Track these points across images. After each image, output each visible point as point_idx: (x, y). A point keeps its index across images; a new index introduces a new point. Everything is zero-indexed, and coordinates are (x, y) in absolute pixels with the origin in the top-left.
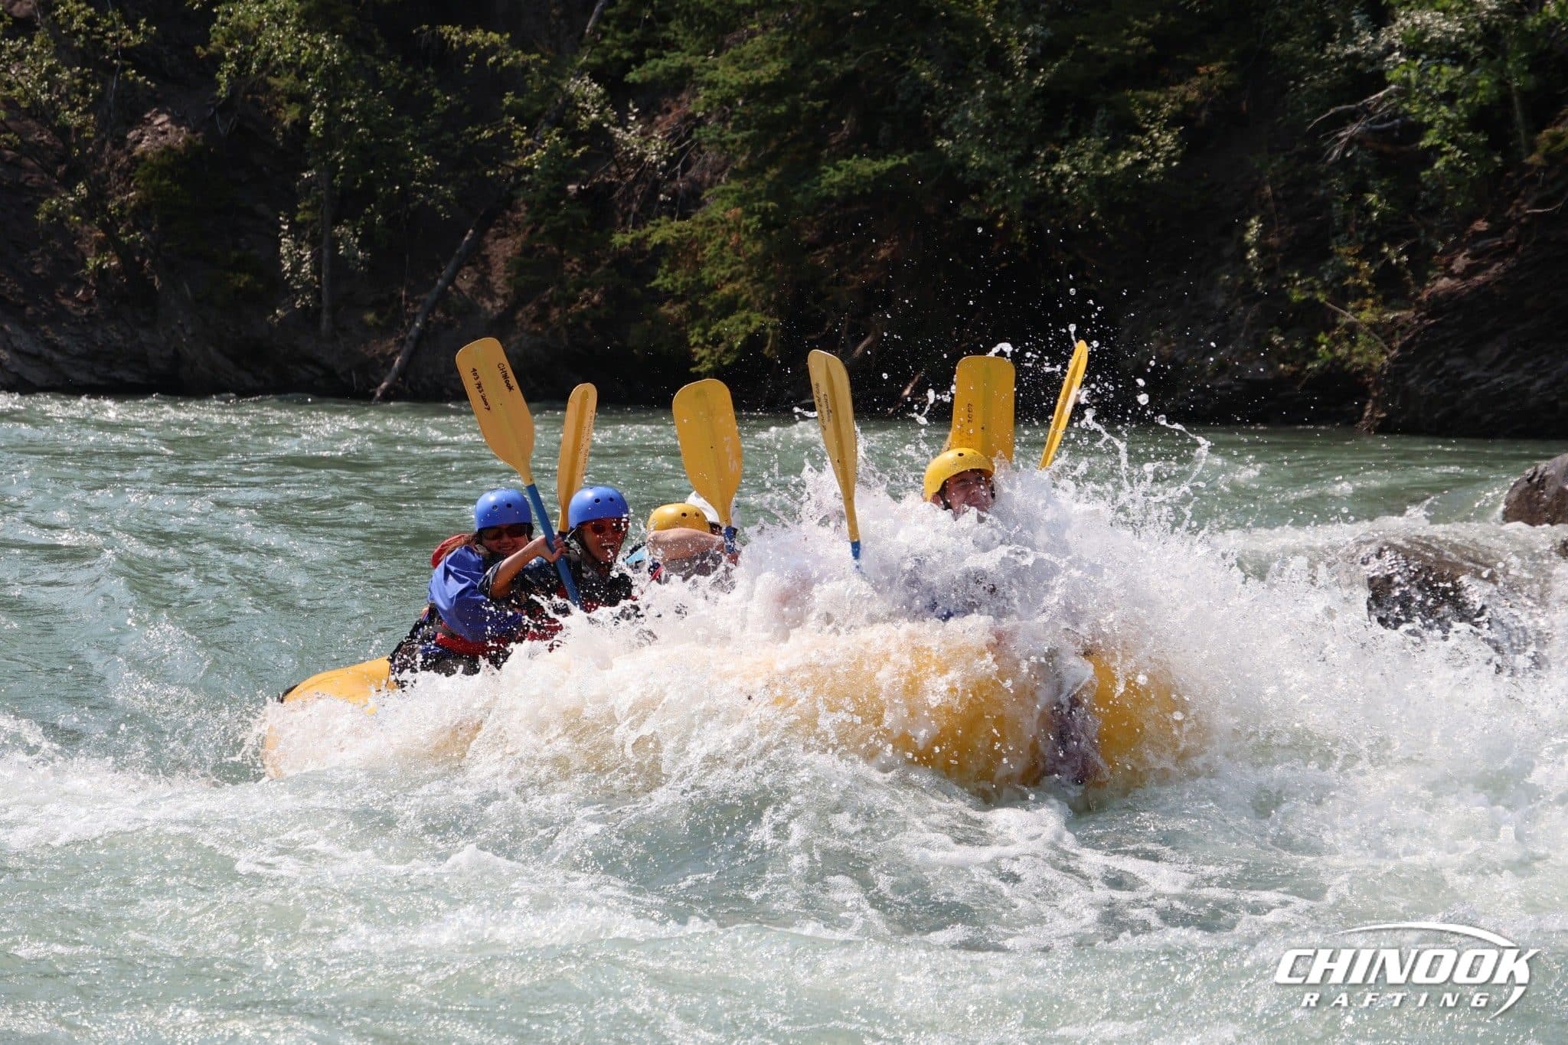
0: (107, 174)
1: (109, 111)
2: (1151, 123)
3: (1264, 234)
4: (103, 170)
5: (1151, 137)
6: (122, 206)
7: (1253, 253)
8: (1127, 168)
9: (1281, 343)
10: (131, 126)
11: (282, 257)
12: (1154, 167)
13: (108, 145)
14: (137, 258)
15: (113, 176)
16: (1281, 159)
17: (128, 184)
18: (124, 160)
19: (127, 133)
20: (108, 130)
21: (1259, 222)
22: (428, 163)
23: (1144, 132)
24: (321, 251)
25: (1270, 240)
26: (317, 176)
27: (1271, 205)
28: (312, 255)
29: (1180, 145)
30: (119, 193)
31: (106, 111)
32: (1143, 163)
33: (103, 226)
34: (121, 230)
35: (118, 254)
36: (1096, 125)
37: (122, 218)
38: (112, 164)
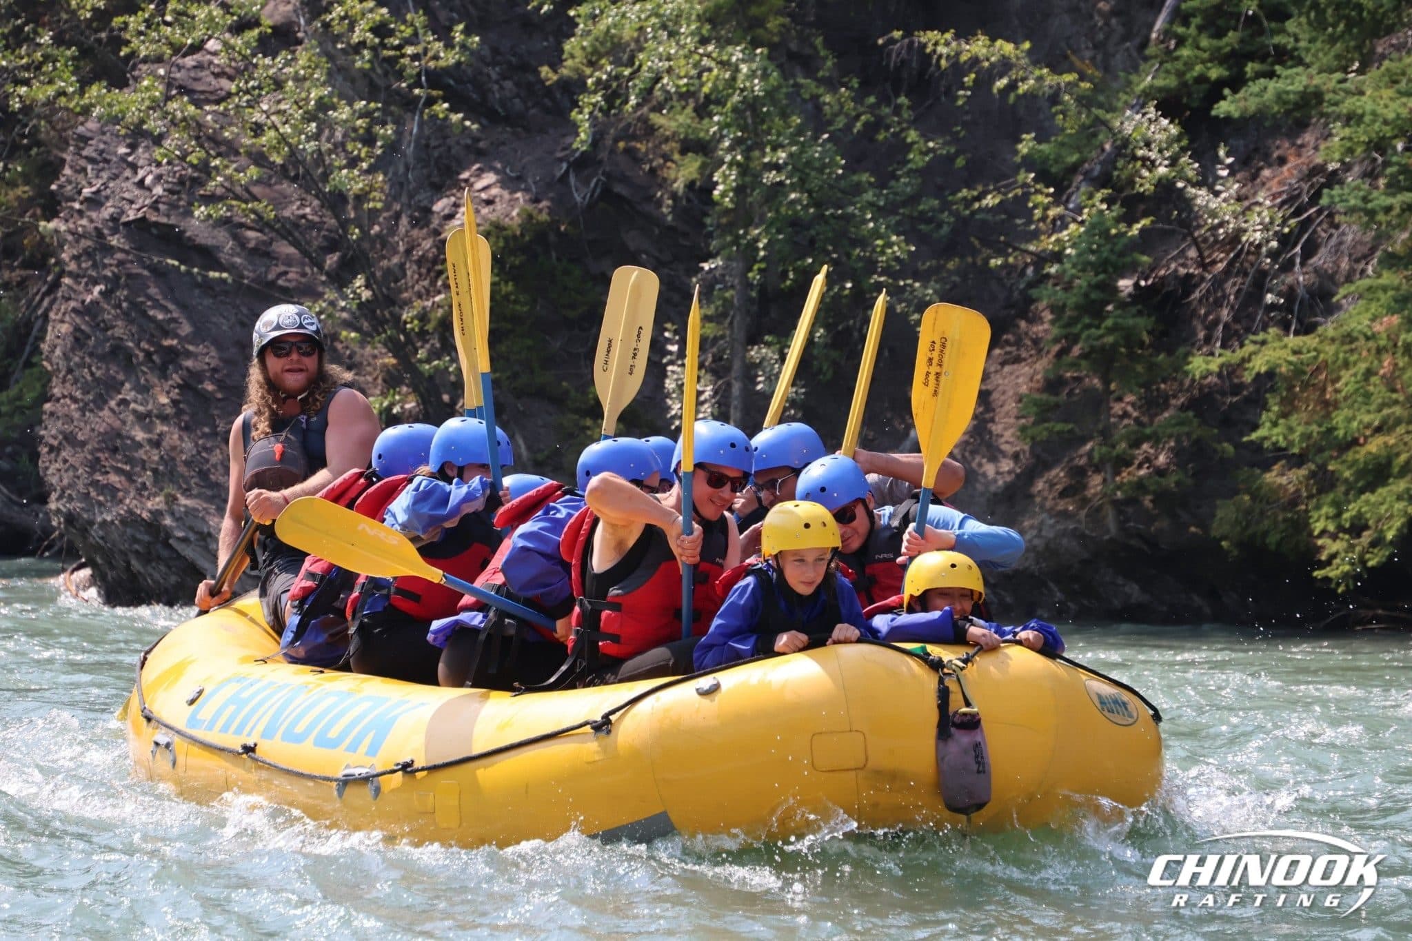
0: (402, 266)
1: (407, 168)
4: (395, 260)
6: (423, 317)
10: (439, 190)
11: (668, 395)
13: (404, 221)
14: (446, 398)
15: (411, 270)
17: (433, 283)
18: (427, 244)
19: (432, 203)
20: (404, 199)
22: (898, 247)
24: (729, 385)
26: (725, 267)
28: (716, 392)
30: (420, 296)
31: (401, 170)
33: (395, 347)
34: (421, 354)
35: (416, 389)
37: (423, 334)
38: (408, 252)
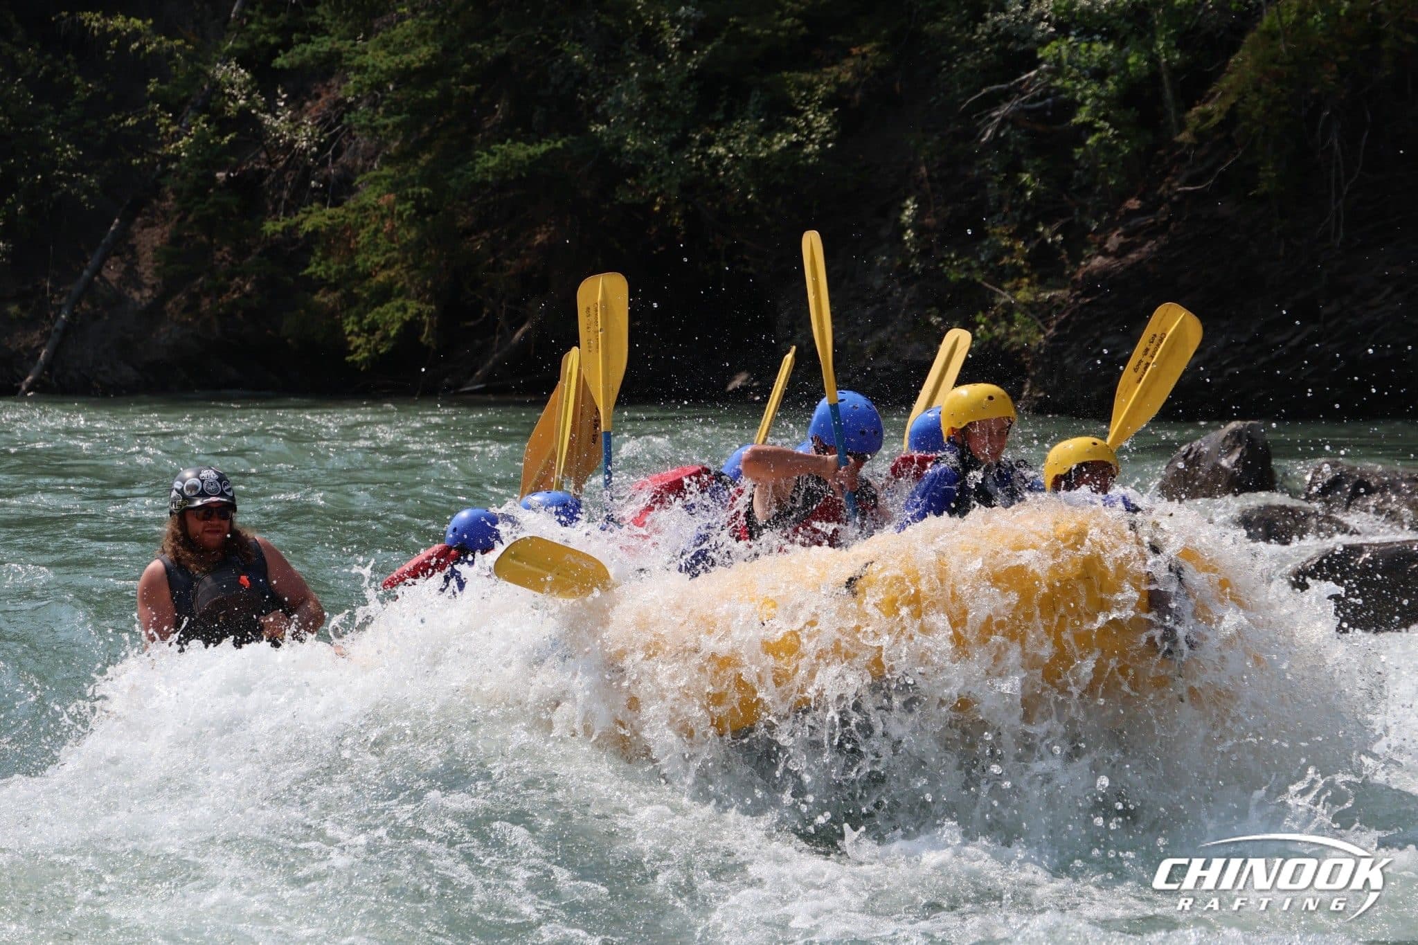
2: (806, 105)
3: (919, 215)
5: (806, 119)
7: (909, 235)
8: (783, 149)
9: (939, 323)
12: (809, 149)
16: (936, 138)
21: (914, 203)
22: (70, 152)
23: (798, 114)
25: (927, 221)
27: (927, 185)
29: (834, 127)
32: (800, 145)
36: (751, 108)
